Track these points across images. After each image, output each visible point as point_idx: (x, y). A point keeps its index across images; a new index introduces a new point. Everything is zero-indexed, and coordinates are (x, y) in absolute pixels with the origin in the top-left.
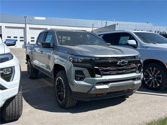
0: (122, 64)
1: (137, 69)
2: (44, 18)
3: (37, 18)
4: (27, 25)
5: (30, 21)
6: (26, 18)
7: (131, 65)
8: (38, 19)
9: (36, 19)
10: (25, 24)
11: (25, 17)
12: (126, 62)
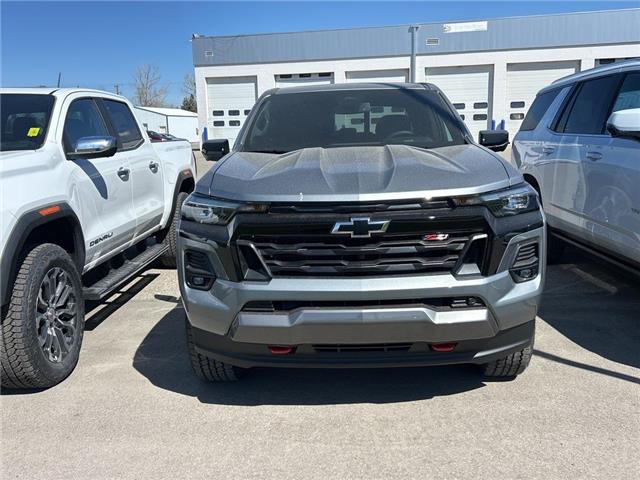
0: (355, 234)
1: (462, 256)
2: (483, 26)
3: (455, 28)
4: (417, 58)
5: (429, 42)
6: (416, 34)
7: (420, 238)
8: (458, 30)
9: (453, 31)
10: (409, 58)
11: (411, 30)
12: (379, 227)
